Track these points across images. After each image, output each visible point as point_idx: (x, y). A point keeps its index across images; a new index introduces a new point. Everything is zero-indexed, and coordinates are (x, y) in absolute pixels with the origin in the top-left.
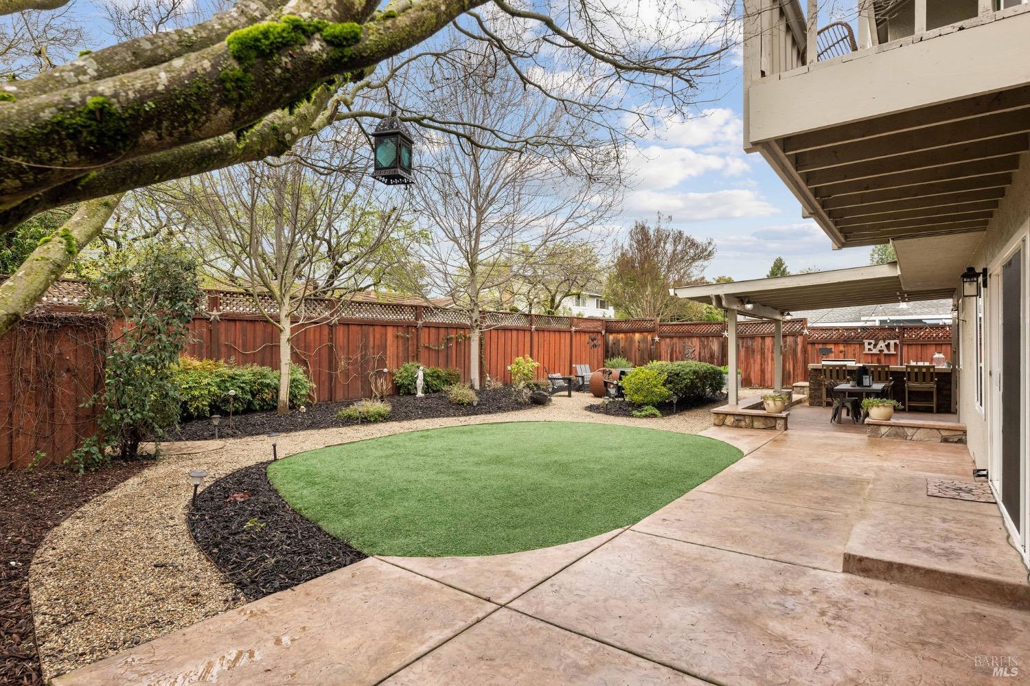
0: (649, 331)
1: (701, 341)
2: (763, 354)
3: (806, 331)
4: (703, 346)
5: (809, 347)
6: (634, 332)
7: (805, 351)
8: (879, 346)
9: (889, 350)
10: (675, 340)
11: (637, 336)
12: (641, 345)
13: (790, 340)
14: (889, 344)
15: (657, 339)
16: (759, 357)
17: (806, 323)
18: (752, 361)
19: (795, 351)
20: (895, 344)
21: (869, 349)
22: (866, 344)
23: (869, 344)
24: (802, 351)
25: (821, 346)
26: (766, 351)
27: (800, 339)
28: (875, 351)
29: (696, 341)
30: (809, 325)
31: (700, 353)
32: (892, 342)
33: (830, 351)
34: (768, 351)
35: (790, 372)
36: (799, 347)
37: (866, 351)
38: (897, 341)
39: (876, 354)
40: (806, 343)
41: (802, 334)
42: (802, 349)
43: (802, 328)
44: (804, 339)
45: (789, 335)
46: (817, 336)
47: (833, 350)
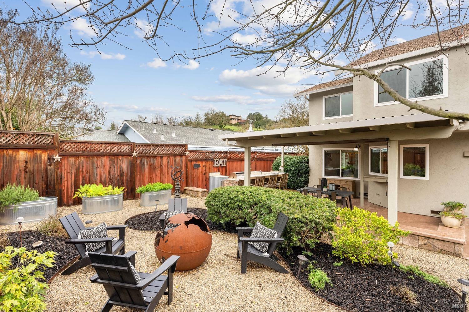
0: (44, 148)
1: (111, 160)
2: (162, 169)
3: (187, 153)
4: (112, 165)
5: (189, 163)
6: (17, 148)
7: (187, 166)
9: (223, 165)
10: (81, 159)
11: (23, 154)
12: (29, 166)
13: (178, 159)
15: (57, 158)
16: (159, 172)
17: (187, 148)
18: (154, 175)
19: (181, 167)
21: (217, 164)
22: (215, 161)
23: (217, 161)
24: (185, 167)
25: (194, 163)
26: (164, 167)
27: (184, 158)
28: (218, 165)
29: (105, 160)
30: (189, 149)
31: (109, 172)
32: (225, 160)
34: (165, 167)
36: (184, 164)
37: (215, 165)
38: (226, 160)
39: (218, 167)
40: (187, 161)
41: (185, 155)
42: (185, 165)
43: (185, 151)
44: (186, 158)
45: (178, 155)
46: (193, 156)
47: (200, 165)
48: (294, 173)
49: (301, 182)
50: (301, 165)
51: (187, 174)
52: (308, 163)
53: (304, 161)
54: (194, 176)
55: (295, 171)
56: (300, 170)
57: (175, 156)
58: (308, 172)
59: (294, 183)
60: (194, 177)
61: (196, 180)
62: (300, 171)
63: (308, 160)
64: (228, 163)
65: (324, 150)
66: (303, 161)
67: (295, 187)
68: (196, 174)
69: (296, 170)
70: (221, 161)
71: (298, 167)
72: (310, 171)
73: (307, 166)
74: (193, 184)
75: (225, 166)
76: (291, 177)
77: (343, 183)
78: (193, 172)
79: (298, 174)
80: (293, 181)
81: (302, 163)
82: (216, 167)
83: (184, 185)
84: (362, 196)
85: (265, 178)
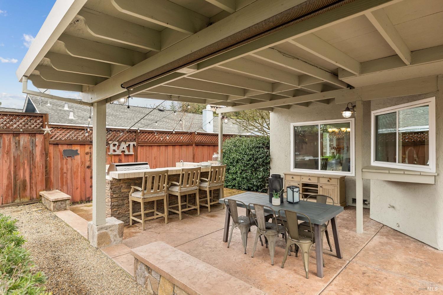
3: (47, 130)
5: (51, 149)
7: (46, 154)
8: (121, 148)
9: (129, 151)
14: (129, 145)
17: (47, 120)
19: (32, 154)
20: (134, 145)
22: (111, 145)
23: (114, 145)
24: (42, 154)
25: (65, 147)
28: (118, 152)
30: (51, 122)
32: (132, 144)
33: (76, 153)
35: (24, 181)
36: (38, 149)
37: (111, 152)
38: (135, 143)
39: (118, 155)
40: (47, 143)
41: (41, 133)
42: (41, 151)
43: (43, 126)
44: (45, 138)
45: (23, 133)
46: (60, 135)
47: (79, 152)
48: (247, 165)
49: (258, 179)
50: (258, 152)
51: (46, 167)
52: (268, 148)
53: (263, 144)
54: (65, 170)
55: (249, 161)
56: (257, 159)
57: (16, 134)
58: (269, 163)
59: (248, 180)
60: (62, 174)
61: (69, 177)
62: (256, 161)
63: (268, 143)
64: (139, 149)
65: (292, 125)
66: (261, 145)
67: (249, 187)
68: (69, 167)
69: (250, 159)
70: (124, 145)
71: (253, 154)
72: (271, 160)
73: (266, 152)
74: (63, 185)
75: (132, 152)
76: (243, 170)
77: (323, 181)
78: (62, 164)
79: (253, 166)
80: (246, 178)
81: (259, 148)
82: (114, 155)
83: (39, 187)
84: (359, 205)
85: (169, 174)
